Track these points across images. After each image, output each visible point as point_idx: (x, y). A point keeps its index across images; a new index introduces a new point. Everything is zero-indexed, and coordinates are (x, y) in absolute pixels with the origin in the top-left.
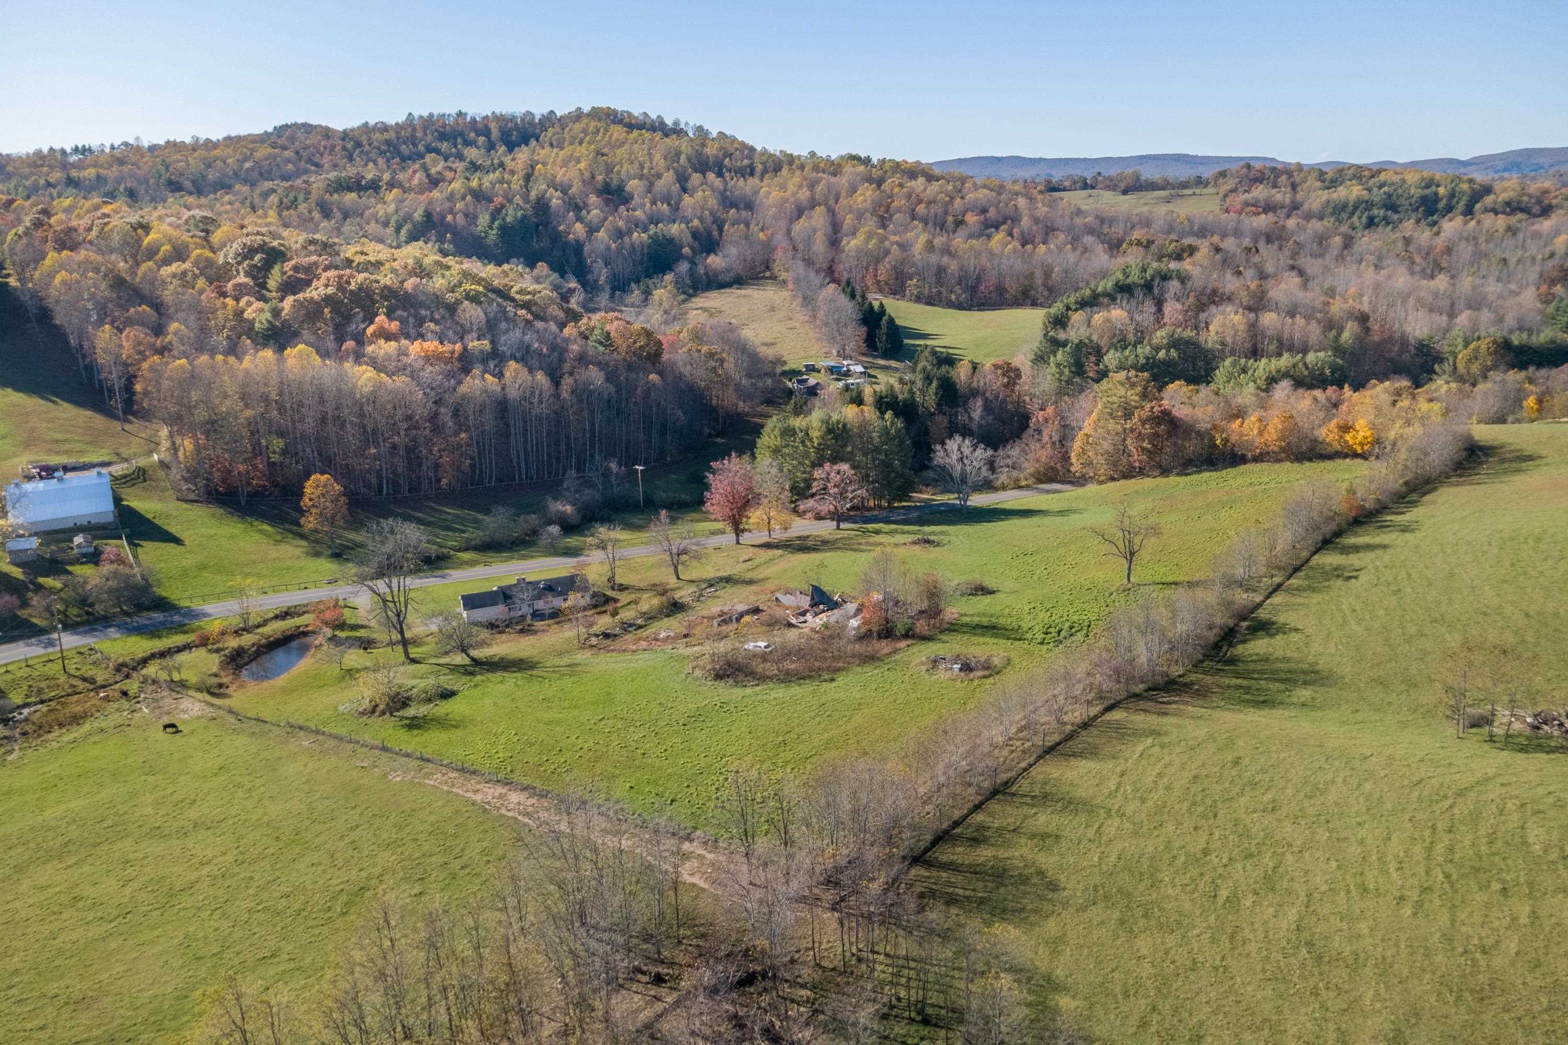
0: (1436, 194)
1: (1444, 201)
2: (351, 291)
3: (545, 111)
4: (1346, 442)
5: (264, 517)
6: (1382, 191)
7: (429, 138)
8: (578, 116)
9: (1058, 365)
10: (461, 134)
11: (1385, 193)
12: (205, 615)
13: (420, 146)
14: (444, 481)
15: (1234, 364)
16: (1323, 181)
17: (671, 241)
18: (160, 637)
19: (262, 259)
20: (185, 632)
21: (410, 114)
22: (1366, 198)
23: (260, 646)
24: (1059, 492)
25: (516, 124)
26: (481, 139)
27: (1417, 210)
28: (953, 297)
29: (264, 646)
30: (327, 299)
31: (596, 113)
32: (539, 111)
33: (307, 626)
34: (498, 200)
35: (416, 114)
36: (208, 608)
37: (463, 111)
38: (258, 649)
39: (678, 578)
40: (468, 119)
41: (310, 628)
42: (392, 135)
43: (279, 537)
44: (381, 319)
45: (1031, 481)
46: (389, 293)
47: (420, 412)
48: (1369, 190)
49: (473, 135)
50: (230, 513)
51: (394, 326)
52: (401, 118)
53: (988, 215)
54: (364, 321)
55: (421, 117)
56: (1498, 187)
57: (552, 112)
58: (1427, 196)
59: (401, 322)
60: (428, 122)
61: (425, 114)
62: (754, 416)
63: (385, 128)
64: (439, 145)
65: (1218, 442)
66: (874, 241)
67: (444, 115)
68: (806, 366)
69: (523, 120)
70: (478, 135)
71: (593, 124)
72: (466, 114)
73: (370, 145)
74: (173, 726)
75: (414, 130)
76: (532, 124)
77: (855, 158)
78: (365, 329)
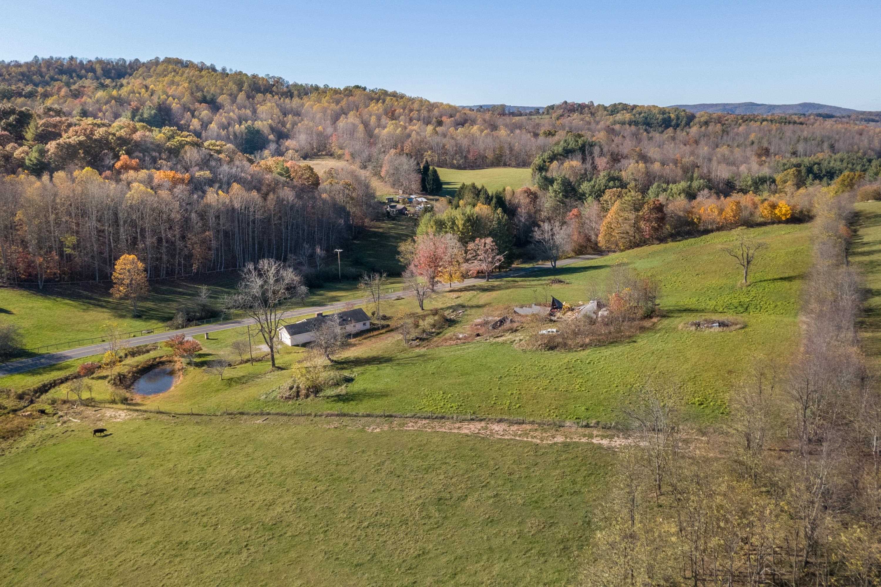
0: (670, 117)
1: (675, 121)
2: (96, 140)
3: (133, 59)
4: (775, 214)
5: (63, 295)
6: (641, 116)
7: (52, 73)
8: (156, 62)
9: (555, 191)
10: (74, 71)
11: (643, 117)
12: (66, 357)
13: (47, 77)
14: (195, 267)
15: (658, 187)
16: (608, 111)
17: (258, 132)
18: (40, 374)
19: (16, 119)
20: (59, 369)
21: (36, 57)
22: (634, 119)
23: (134, 373)
24: (592, 259)
25: (113, 66)
26: (90, 75)
27: (661, 126)
28: (455, 162)
29: (137, 372)
30: (80, 143)
31: (168, 61)
32: (129, 58)
33: (161, 357)
34: (134, 104)
35: (40, 57)
36: (66, 352)
37: (74, 56)
38: (133, 375)
39: (423, 309)
40: (78, 61)
41: (164, 359)
42: (24, 69)
43: (85, 307)
44: (124, 157)
45: (573, 254)
46: (123, 141)
47: (176, 216)
48: (634, 115)
49: (83, 71)
50: (34, 294)
51: (134, 162)
52: (29, 59)
53: (456, 118)
54: (113, 159)
55: (43, 59)
56: (698, 115)
57: (137, 60)
58: (665, 118)
59: (140, 160)
60: (49, 63)
61: (47, 57)
62: (371, 228)
63: (18, 65)
64: (60, 77)
65: (695, 220)
66: (400, 129)
67: (60, 59)
68: (388, 199)
69: (117, 63)
70: (87, 72)
71: (171, 67)
72: (76, 58)
73: (9, 75)
74: (101, 431)
75: (40, 66)
76: (124, 65)
77: (357, 87)
78: (114, 164)
